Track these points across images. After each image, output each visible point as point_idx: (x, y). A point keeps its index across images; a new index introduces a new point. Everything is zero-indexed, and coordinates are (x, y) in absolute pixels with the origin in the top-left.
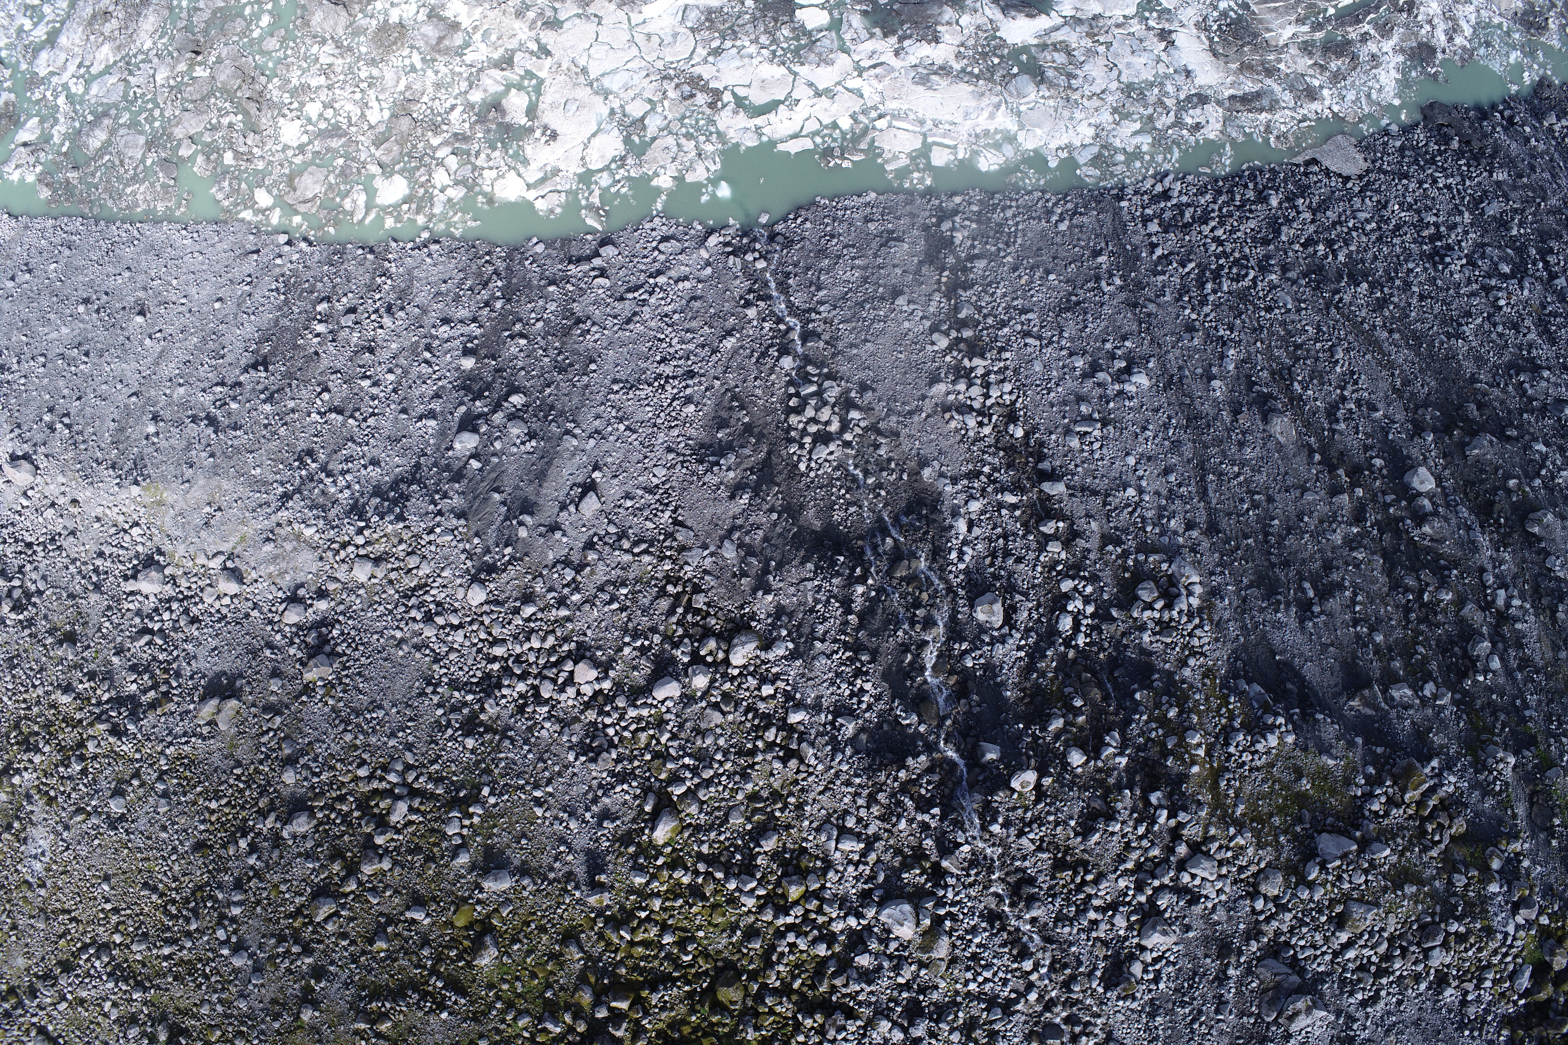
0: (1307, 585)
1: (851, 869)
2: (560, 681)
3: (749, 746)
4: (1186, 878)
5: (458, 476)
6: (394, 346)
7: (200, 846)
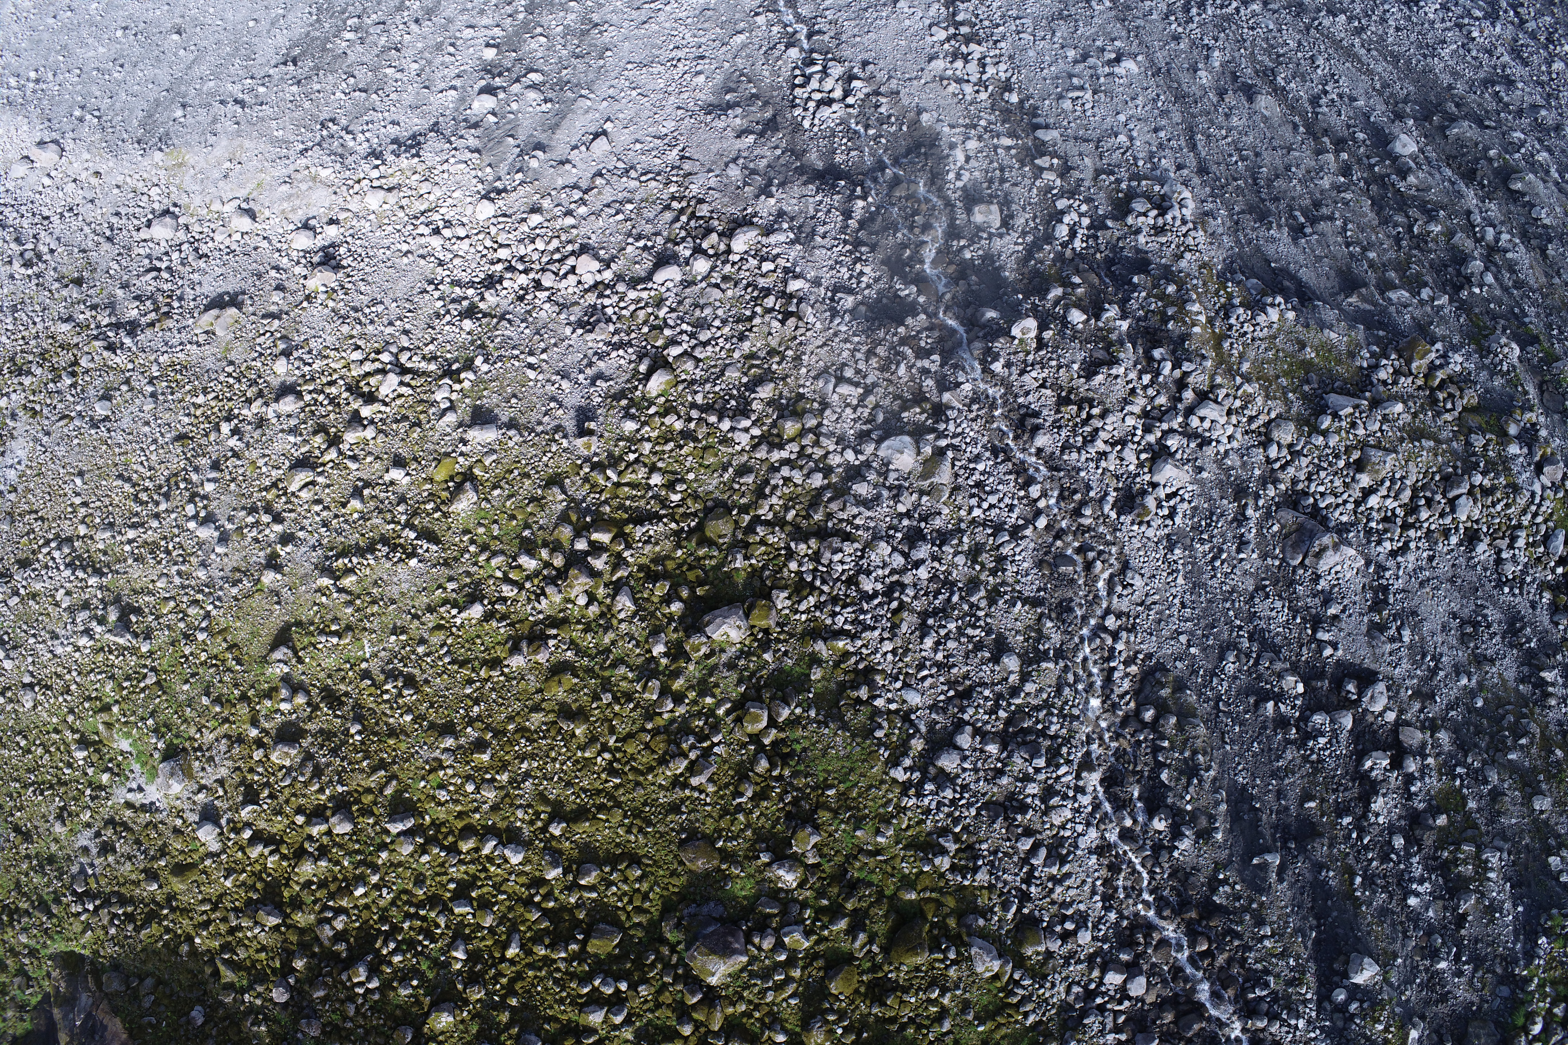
0: (1298, 213)
1: (848, 411)
2: (562, 272)
3: (748, 313)
4: (1194, 422)
5: (474, 126)
6: (419, 45)
7: (180, 438)
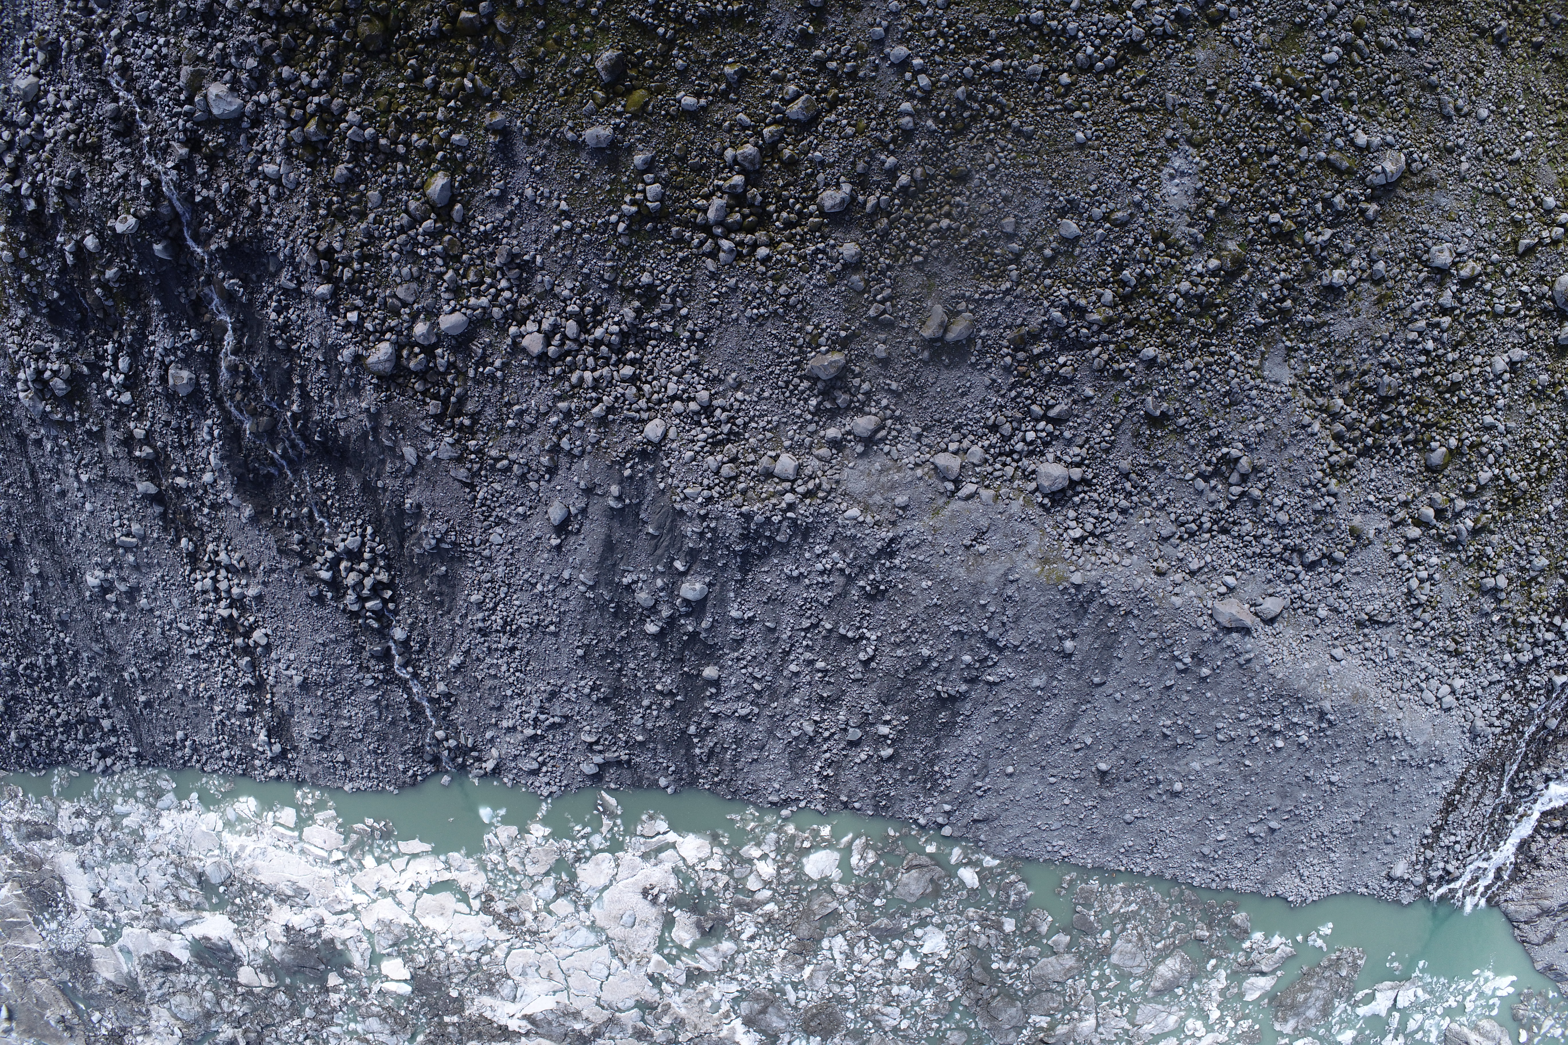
1: (268, 148)
2: (558, 337)
3: (367, 264)
5: (693, 555)
6: (796, 700)
7: (963, 178)
